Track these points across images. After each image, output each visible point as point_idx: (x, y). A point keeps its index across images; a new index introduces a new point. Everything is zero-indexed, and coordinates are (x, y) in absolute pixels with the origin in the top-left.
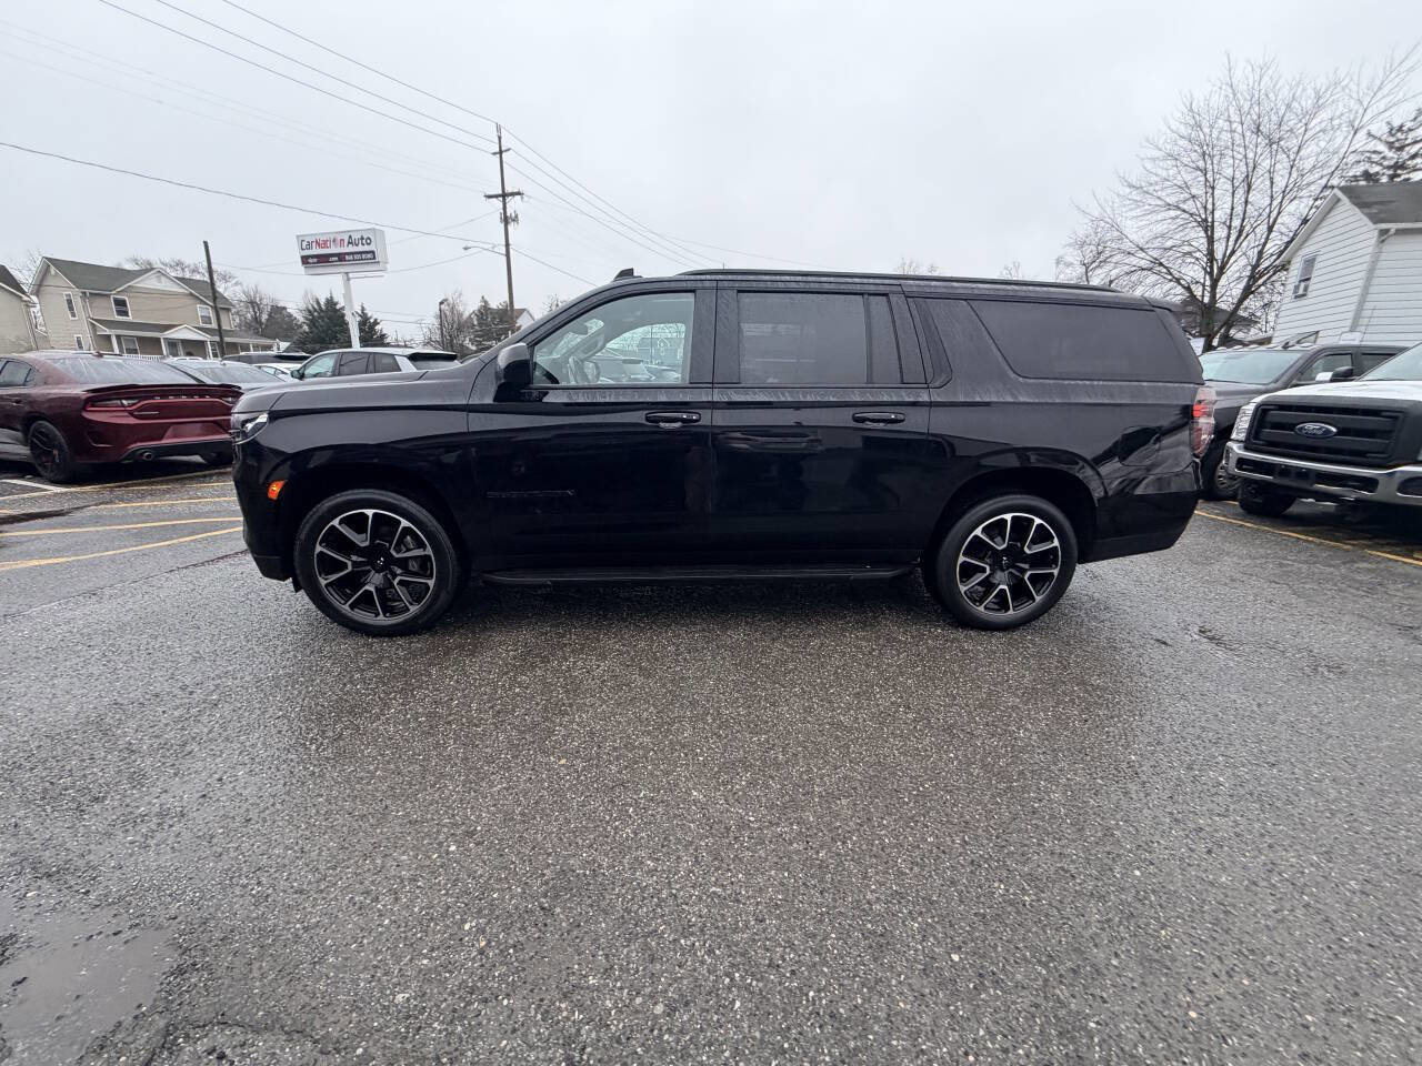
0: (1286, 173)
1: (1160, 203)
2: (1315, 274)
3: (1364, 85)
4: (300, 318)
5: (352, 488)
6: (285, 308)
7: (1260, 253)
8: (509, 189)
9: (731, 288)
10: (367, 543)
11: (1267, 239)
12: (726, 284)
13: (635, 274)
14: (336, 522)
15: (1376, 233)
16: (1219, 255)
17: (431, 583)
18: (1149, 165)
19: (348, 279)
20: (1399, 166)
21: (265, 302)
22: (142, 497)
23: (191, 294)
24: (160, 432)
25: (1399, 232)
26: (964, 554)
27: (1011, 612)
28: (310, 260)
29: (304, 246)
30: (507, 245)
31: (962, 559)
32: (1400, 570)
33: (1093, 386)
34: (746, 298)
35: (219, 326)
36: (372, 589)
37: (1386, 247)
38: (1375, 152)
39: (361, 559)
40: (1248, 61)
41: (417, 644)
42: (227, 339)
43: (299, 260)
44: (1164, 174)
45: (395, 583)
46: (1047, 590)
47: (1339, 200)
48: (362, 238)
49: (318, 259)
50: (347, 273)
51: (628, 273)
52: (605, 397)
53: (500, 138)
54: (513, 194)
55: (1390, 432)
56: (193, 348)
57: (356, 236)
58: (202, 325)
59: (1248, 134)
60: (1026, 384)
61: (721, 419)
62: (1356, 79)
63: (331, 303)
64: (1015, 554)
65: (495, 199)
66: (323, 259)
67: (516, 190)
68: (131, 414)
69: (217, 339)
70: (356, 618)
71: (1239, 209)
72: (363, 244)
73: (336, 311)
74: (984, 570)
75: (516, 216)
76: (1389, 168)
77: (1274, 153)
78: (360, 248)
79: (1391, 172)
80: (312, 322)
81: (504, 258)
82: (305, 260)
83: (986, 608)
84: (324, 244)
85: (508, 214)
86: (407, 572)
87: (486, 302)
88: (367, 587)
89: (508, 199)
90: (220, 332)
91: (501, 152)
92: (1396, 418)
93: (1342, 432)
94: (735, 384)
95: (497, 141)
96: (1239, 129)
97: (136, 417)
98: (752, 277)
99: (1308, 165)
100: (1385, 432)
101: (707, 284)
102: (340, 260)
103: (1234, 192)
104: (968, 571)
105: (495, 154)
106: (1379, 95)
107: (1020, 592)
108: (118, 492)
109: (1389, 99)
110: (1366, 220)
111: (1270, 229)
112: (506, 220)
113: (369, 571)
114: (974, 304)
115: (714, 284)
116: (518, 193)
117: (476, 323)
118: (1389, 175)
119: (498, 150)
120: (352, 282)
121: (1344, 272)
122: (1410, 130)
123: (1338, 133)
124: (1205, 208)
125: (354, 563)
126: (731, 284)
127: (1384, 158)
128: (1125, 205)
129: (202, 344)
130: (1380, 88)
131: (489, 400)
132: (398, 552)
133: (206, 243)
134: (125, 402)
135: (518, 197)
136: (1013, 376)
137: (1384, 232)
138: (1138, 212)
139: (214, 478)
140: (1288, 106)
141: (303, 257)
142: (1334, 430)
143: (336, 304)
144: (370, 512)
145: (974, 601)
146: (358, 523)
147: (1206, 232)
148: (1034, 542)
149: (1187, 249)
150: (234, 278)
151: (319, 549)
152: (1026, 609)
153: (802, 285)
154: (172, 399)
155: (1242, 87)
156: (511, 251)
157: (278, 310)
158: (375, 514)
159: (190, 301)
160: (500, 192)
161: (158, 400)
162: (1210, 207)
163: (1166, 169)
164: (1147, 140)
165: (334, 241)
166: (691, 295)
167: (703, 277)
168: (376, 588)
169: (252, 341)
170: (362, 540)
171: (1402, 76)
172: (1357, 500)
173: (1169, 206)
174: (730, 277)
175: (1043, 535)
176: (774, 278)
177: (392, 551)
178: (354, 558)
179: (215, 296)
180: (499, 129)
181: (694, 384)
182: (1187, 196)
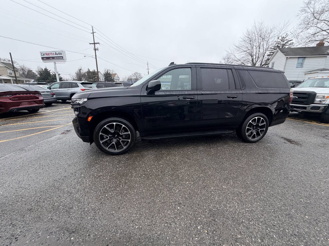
0: (266, 45)
1: (242, 50)
2: (274, 66)
3: (280, 28)
4: (37, 73)
5: (110, 118)
6: (32, 71)
7: (262, 61)
8: (95, 42)
9: (199, 67)
10: (113, 132)
11: (263, 59)
12: (198, 66)
13: (174, 63)
14: (105, 126)
15: (286, 58)
16: (254, 62)
17: (129, 141)
18: (240, 43)
19: (55, 64)
20: (283, 45)
21: (26, 69)
22: (16, 122)
23: (6, 66)
24: (19, 104)
25: (290, 58)
26: (248, 126)
27: (256, 139)
28: (44, 58)
29: (42, 55)
30: (96, 56)
31: (247, 127)
32: (313, 125)
33: (270, 89)
34: (202, 70)
35: (15, 75)
36: (114, 143)
37: (288, 61)
38: (279, 42)
39: (111, 136)
40: (258, 22)
41: (127, 156)
42: (18, 79)
43: (41, 58)
44: (243, 44)
45: (120, 141)
46: (263, 133)
47: (278, 51)
48: (59, 53)
49: (46, 58)
50: (55, 62)
51: (172, 63)
52: (173, 93)
53: (93, 29)
54: (97, 43)
55: (308, 98)
56: (7, 81)
57: (57, 53)
58: (9, 75)
59: (259, 37)
60: (260, 89)
61: (200, 98)
62: (278, 26)
63: (46, 70)
64: (257, 126)
65: (92, 44)
66: (48, 58)
67: (98, 42)
68: (10, 99)
69: (15, 79)
70: (110, 151)
71: (258, 52)
72: (59, 55)
73: (48, 71)
74: (251, 130)
75: (98, 49)
76: (282, 45)
77: (263, 41)
78: (59, 56)
79: (282, 46)
80: (41, 74)
81: (95, 59)
82: (43, 58)
83: (251, 138)
84: (48, 54)
85: (96, 48)
86: (123, 138)
87: (89, 70)
88: (113, 143)
89: (95, 44)
90: (16, 77)
91: (93, 33)
92: (309, 95)
93: (299, 98)
94: (201, 89)
95: (92, 30)
96: (257, 35)
97: (11, 100)
98: (203, 65)
99: (270, 44)
100: (307, 98)
101: (193, 66)
102: (53, 59)
103: (256, 49)
104: (248, 130)
105: (91, 33)
106: (283, 30)
107: (258, 134)
108: (8, 121)
109: (284, 31)
110: (284, 55)
111: (263, 56)
112: (95, 50)
113: (113, 139)
114: (249, 71)
115: (195, 66)
116: (98, 43)
117: (86, 75)
118: (282, 47)
119: (92, 32)
120: (56, 64)
121: (279, 66)
122: (285, 38)
123: (276, 38)
124: (251, 52)
125: (110, 137)
126: (199, 66)
127: (281, 43)
128: (236, 51)
129: (10, 80)
130: (283, 29)
131: (146, 94)
132: (121, 133)
133: (10, 53)
134: (8, 96)
135: (98, 44)
136: (257, 87)
137: (287, 58)
138: (238, 52)
139: (34, 116)
140: (266, 32)
141: (42, 58)
142: (297, 97)
143: (48, 70)
144: (115, 123)
145: (249, 137)
146: (111, 127)
147: (252, 57)
148: (261, 123)
149: (248, 60)
150: (16, 63)
151: (100, 134)
152: (259, 137)
153: (214, 67)
154: (21, 95)
155: (257, 27)
156: (97, 57)
157: (30, 71)
158: (116, 124)
159: (6, 69)
160: (93, 43)
161: (18, 95)
162: (252, 51)
163: (243, 43)
164: (240, 37)
165: (51, 54)
166: (190, 69)
167: (192, 64)
168: (115, 143)
169: (25, 79)
170: (112, 131)
171: (287, 27)
172: (302, 111)
173: (244, 51)
174: (198, 65)
175: (263, 122)
176: (207, 65)
177: (120, 133)
178: (110, 135)
179: (14, 67)
180: (92, 27)
181: (192, 90)
182: (247, 49)
